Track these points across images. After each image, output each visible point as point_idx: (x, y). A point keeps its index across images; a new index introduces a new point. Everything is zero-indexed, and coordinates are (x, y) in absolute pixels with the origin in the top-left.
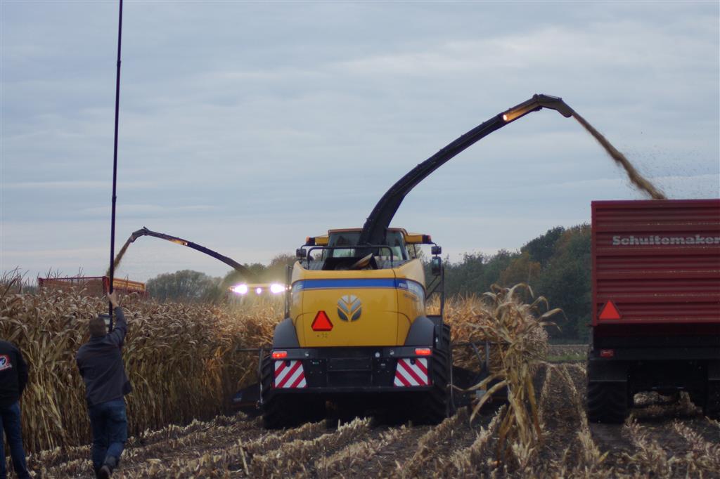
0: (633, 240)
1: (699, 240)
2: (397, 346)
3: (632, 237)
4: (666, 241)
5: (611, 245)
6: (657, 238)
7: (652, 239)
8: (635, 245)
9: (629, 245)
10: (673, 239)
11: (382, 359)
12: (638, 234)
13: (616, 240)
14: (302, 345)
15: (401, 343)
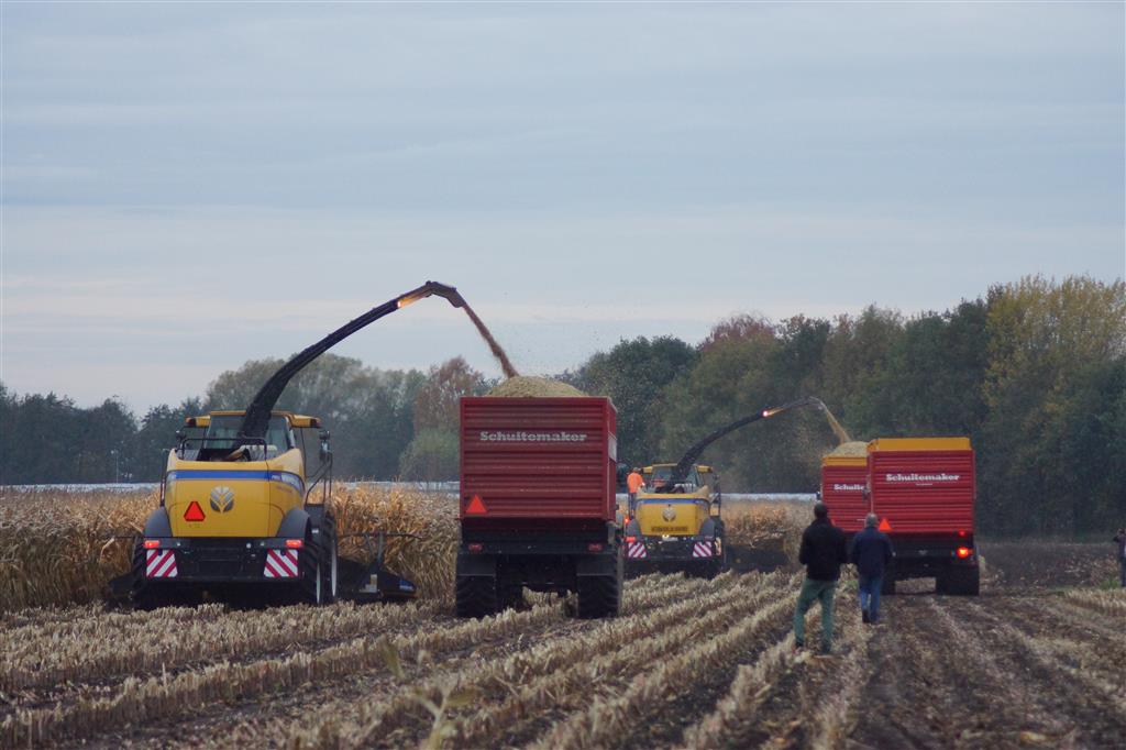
0: (500, 436)
1: (565, 437)
2: (268, 538)
3: (499, 433)
4: (532, 437)
5: (479, 441)
6: (524, 434)
7: (518, 436)
8: (502, 441)
9: (496, 441)
10: (539, 436)
11: (252, 550)
12: (506, 430)
13: (484, 436)
14: (174, 535)
15: (273, 534)
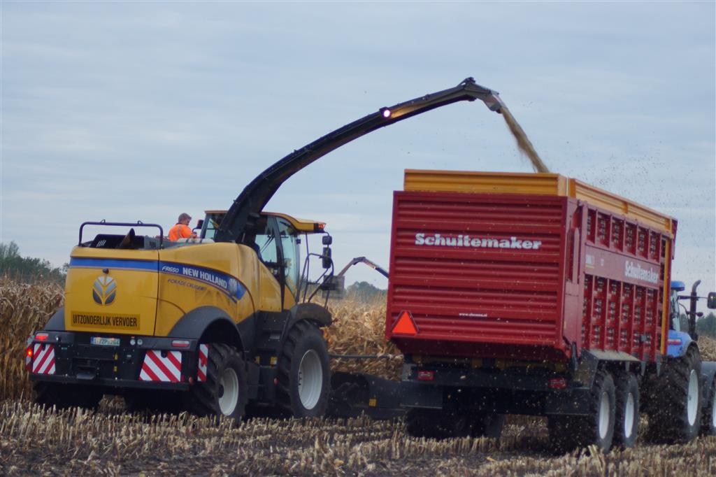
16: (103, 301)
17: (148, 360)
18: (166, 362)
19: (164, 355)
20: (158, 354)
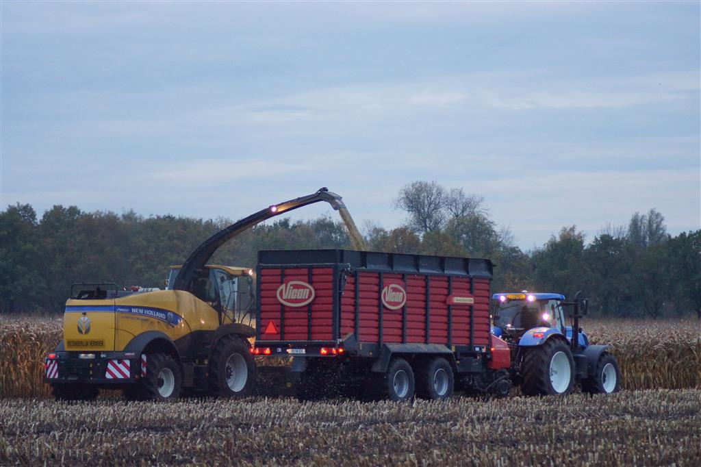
16: (84, 332)
17: (110, 366)
18: (121, 366)
19: (119, 363)
20: (116, 362)
